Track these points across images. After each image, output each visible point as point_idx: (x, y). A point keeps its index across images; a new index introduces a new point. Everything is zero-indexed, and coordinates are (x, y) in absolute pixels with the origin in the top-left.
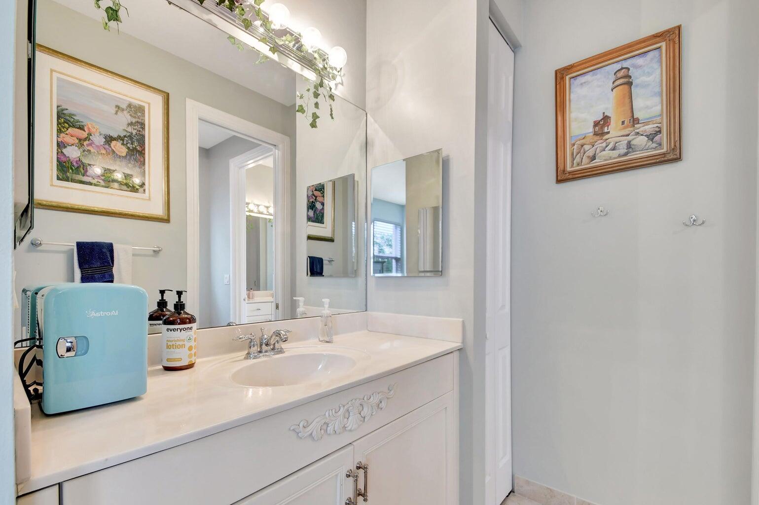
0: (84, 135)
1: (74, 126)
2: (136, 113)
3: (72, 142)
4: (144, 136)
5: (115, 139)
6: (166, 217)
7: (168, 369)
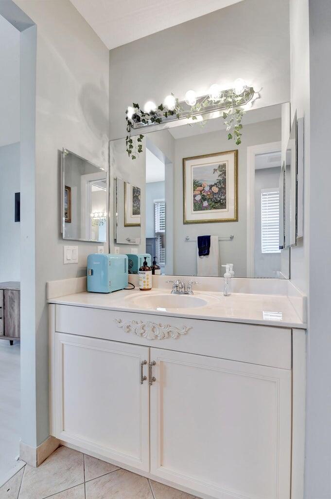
0: (202, 188)
1: (199, 186)
2: (222, 168)
3: (198, 193)
4: (225, 179)
5: (214, 186)
6: (235, 219)
7: (141, 290)
